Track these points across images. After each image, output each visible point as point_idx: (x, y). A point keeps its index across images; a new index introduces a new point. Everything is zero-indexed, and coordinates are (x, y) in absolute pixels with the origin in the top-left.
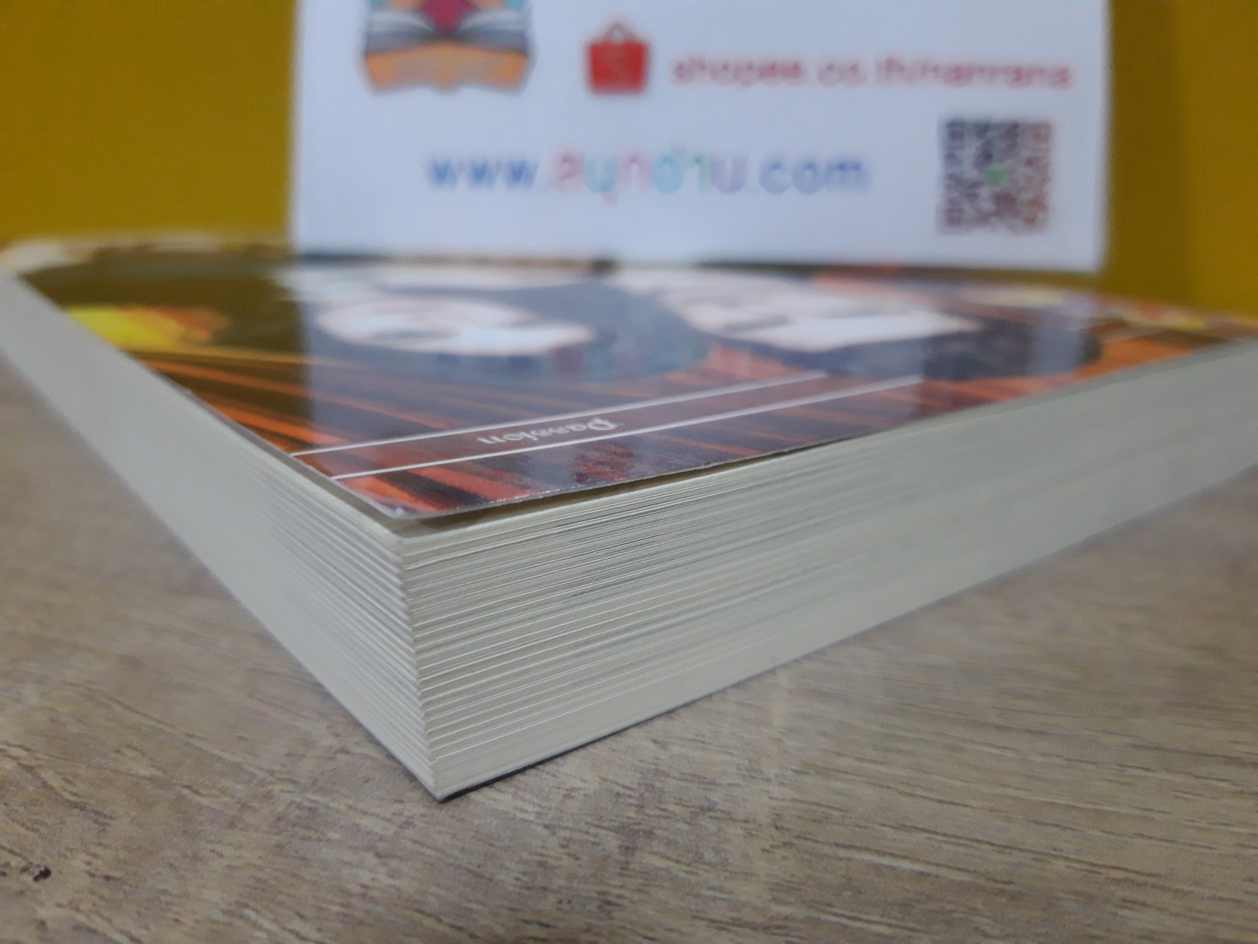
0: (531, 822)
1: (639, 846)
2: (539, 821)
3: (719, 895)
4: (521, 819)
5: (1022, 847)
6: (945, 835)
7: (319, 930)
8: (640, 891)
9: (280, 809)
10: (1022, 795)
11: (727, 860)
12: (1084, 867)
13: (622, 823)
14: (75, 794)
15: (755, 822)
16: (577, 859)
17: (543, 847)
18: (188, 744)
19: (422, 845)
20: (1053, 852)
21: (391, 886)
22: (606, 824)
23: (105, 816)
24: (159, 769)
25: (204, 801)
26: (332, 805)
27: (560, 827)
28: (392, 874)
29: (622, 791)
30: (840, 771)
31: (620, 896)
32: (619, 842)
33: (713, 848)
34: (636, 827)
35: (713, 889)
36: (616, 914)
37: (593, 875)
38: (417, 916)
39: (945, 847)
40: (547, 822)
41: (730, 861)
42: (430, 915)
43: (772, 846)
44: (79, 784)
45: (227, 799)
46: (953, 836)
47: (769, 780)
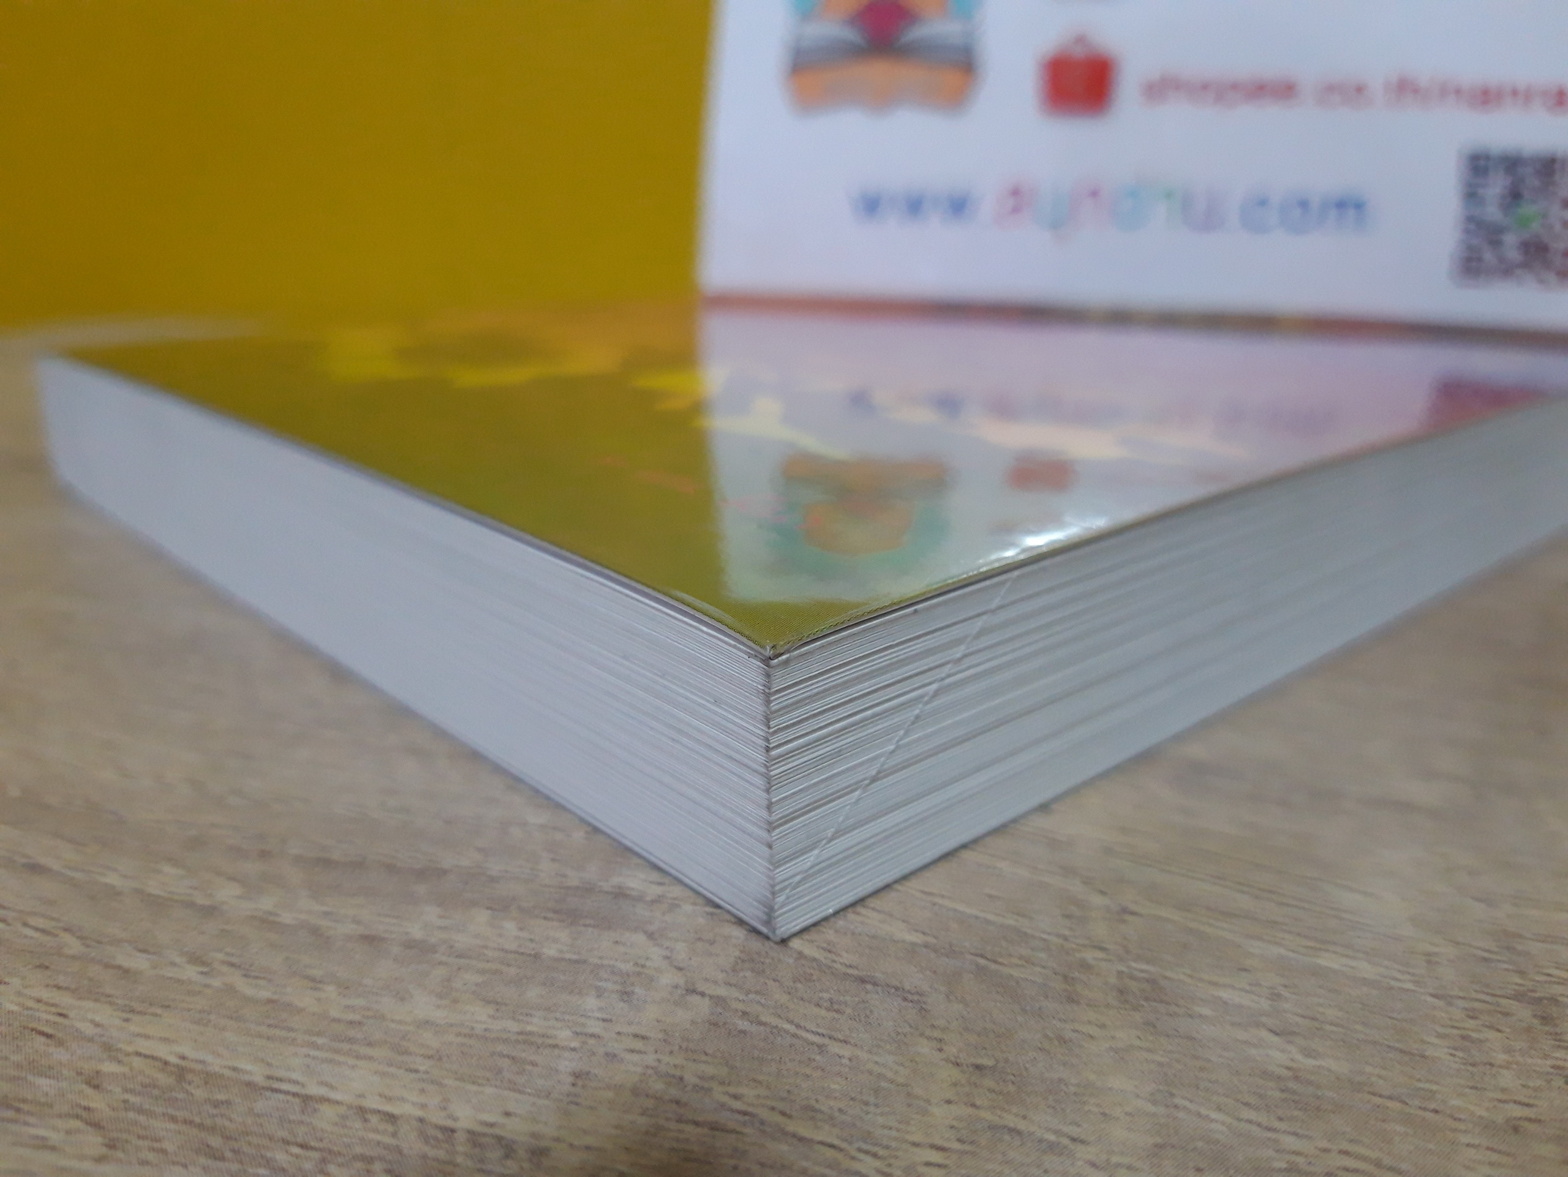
0: (1415, 991)
2: (1422, 990)
4: (1400, 988)
7: (1280, 1119)
9: (1113, 980)
13: (1515, 990)
14: (850, 966)
17: (1452, 1020)
18: (934, 904)
19: (1314, 1019)
21: (1319, 1067)
22: (1498, 992)
23: (909, 992)
24: (926, 934)
25: (1016, 973)
27: (1451, 997)
28: (1308, 1053)
29: (1486, 955)
32: (1530, 1012)
34: (1537, 995)
38: (1378, 1100)
40: (1431, 991)
42: (1390, 1098)
44: (845, 955)
45: (1039, 969)
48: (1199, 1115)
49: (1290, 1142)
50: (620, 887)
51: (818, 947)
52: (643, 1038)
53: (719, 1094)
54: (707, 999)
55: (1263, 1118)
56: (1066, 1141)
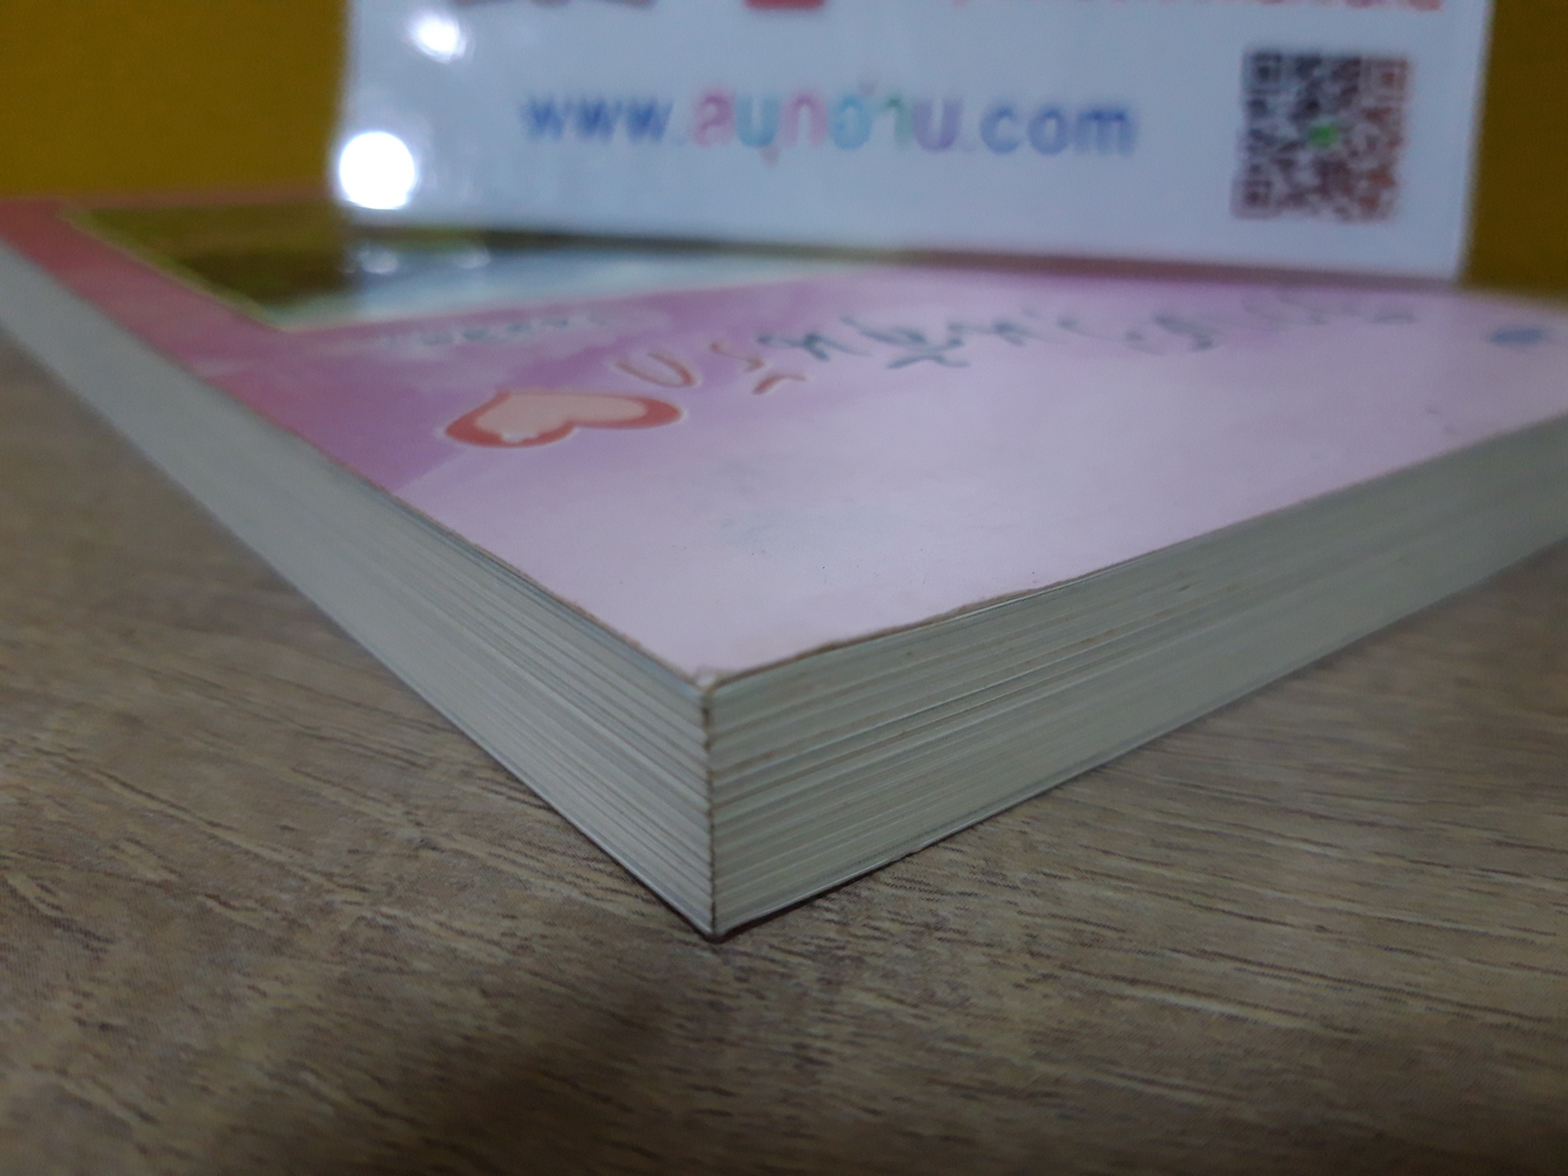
1: (847, 979)
3: (963, 1049)
5: (1365, 982)
6: (1261, 965)
8: (852, 1043)
9: (344, 928)
10: (1357, 908)
11: (968, 999)
12: (1450, 1009)
13: (819, 946)
14: (57, 908)
15: (1002, 946)
16: (763, 998)
17: (714, 981)
18: (212, 837)
20: (1407, 989)
21: (505, 1038)
22: (798, 948)
23: (98, 939)
24: (172, 871)
25: (238, 917)
26: (418, 921)
30: (1110, 876)
31: (825, 1051)
32: (817, 975)
33: (947, 982)
34: (840, 953)
35: (952, 1039)
37: (785, 1020)
39: (1263, 981)
41: (973, 1000)
43: (1028, 980)
44: (61, 894)
45: (269, 914)
46: (1273, 967)
47: (1015, 888)
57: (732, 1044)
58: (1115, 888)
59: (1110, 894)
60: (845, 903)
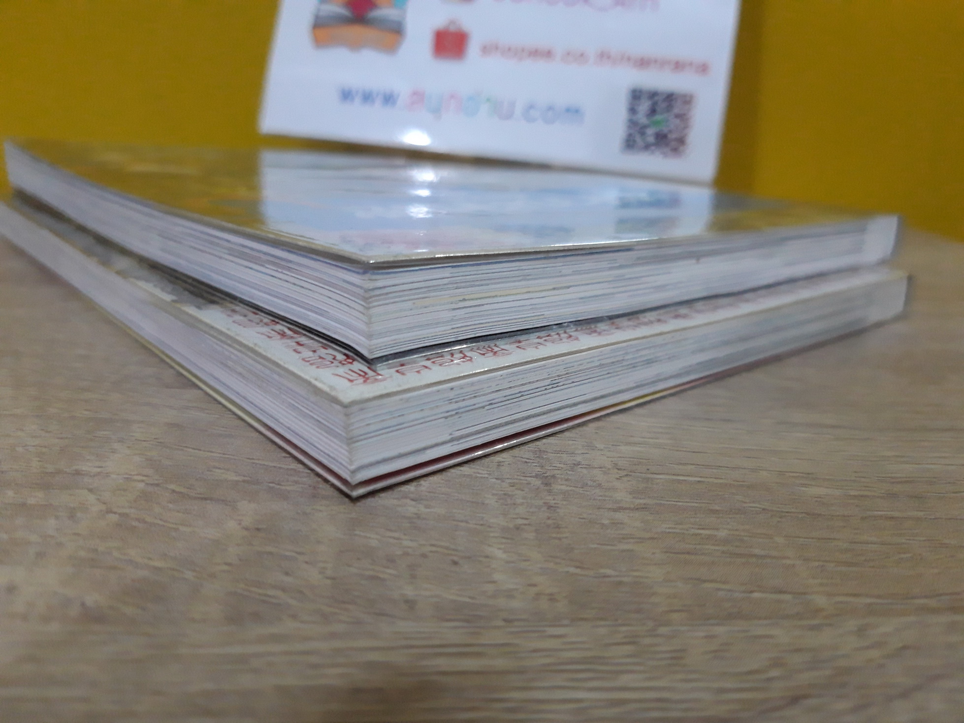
0: (487, 478)
1: (552, 482)
2: (492, 477)
3: (607, 498)
4: (481, 477)
5: (743, 467)
7: (405, 534)
8: (565, 500)
10: (733, 446)
11: (601, 484)
12: (777, 473)
13: (536, 474)
14: (200, 494)
15: (605, 467)
16: (523, 490)
17: (501, 487)
18: (254, 463)
19: (435, 493)
20: (759, 468)
21: (431, 512)
22: (529, 475)
23: (230, 502)
24: (244, 476)
25: (288, 488)
27: (505, 478)
28: (427, 507)
29: (528, 461)
30: (635, 443)
31: (555, 504)
32: (540, 482)
33: (591, 480)
34: (545, 475)
35: (601, 496)
36: (558, 510)
37: (536, 496)
38: (455, 523)
39: (706, 470)
40: (497, 477)
41: (603, 484)
42: (462, 521)
43: (620, 477)
44: (199, 489)
45: (301, 486)
46: (708, 466)
47: (601, 450)
48: (366, 537)
49: (406, 543)
50: (76, 470)
51: (184, 487)
52: (78, 534)
53: (116, 554)
54: (117, 516)
55: (396, 535)
56: (294, 554)
57: (519, 505)
58: (640, 447)
59: (639, 449)
60: (539, 460)
